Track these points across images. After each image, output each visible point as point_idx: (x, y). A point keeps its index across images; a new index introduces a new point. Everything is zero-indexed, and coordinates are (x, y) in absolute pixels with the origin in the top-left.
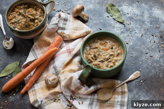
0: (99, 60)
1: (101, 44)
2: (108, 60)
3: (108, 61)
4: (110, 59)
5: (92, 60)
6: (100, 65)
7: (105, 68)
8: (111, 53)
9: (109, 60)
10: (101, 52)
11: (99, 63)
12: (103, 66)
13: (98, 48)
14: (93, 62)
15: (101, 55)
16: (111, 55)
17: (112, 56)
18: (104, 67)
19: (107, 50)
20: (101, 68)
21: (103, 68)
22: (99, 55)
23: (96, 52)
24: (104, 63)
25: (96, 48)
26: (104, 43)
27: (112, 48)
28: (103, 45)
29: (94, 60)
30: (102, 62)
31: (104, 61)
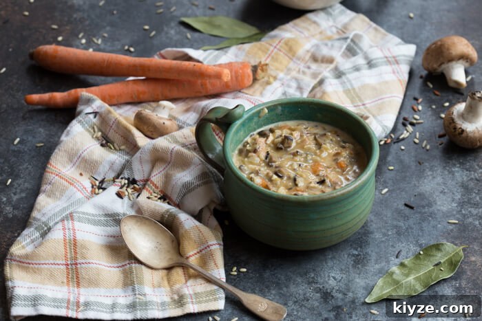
0: (274, 154)
1: (334, 158)
2: (276, 174)
3: (271, 174)
4: (281, 177)
5: (271, 138)
6: (254, 154)
7: (246, 168)
8: (301, 184)
9: (275, 177)
10: (306, 158)
11: (263, 155)
12: (251, 163)
13: (318, 151)
14: (266, 140)
15: (293, 159)
16: (295, 180)
17: (290, 184)
18: (251, 166)
19: (315, 172)
20: (246, 159)
21: (246, 163)
22: (295, 154)
23: (305, 147)
24: (262, 167)
25: (319, 145)
26: (340, 163)
27: (322, 182)
28: (333, 163)
29: (273, 142)
30: (268, 160)
31: (271, 166)
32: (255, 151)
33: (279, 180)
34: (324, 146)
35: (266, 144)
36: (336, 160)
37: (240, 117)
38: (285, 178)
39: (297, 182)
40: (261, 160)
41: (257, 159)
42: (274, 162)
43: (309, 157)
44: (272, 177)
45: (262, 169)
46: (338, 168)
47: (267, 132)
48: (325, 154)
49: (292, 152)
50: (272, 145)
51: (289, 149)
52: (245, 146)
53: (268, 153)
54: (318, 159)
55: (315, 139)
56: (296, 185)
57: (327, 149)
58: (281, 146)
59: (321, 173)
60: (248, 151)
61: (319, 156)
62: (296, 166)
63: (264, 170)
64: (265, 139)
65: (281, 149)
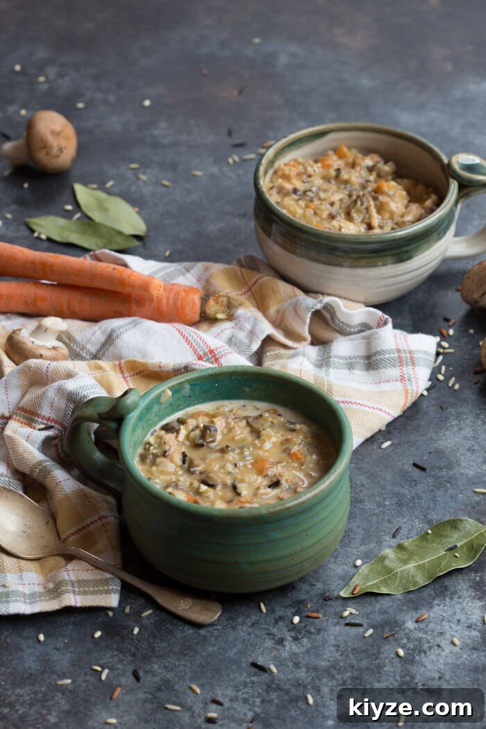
0: (194, 455)
1: (284, 447)
2: (204, 482)
3: (196, 484)
4: (212, 486)
5: (183, 432)
6: (164, 459)
7: (157, 480)
8: (245, 491)
9: (204, 488)
10: (241, 454)
11: (178, 459)
12: (163, 473)
13: (257, 442)
14: (177, 437)
15: (223, 457)
16: (234, 488)
17: (230, 494)
18: (162, 477)
19: (261, 472)
20: (154, 468)
21: (156, 474)
22: (224, 450)
23: (237, 438)
24: (181, 476)
25: (257, 433)
26: (294, 454)
27: (275, 484)
28: (284, 456)
29: (187, 437)
30: (186, 465)
31: (193, 473)
32: (164, 454)
33: (211, 492)
34: (263, 433)
35: (178, 441)
36: (287, 451)
37: (136, 406)
38: (219, 487)
39: (239, 491)
40: (177, 466)
41: (171, 466)
42: (198, 466)
43: (247, 452)
44: (198, 489)
45: (181, 479)
46: (293, 461)
47: (176, 425)
48: (268, 445)
49: (219, 447)
50: (188, 443)
51: (213, 445)
52: (146, 450)
53: (184, 455)
54: (261, 452)
55: (248, 424)
56: (239, 494)
57: (269, 437)
58: (201, 441)
59: (270, 473)
60: (155, 456)
61: (261, 448)
62: (230, 467)
63: (185, 480)
64: (175, 434)
65: (202, 445)
